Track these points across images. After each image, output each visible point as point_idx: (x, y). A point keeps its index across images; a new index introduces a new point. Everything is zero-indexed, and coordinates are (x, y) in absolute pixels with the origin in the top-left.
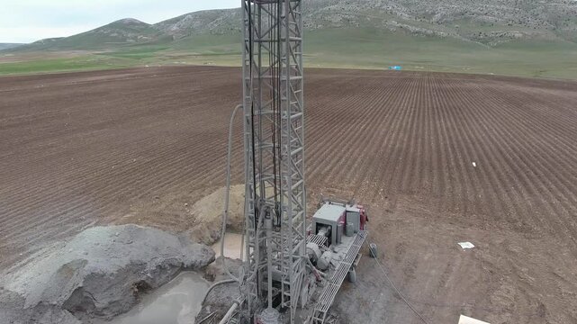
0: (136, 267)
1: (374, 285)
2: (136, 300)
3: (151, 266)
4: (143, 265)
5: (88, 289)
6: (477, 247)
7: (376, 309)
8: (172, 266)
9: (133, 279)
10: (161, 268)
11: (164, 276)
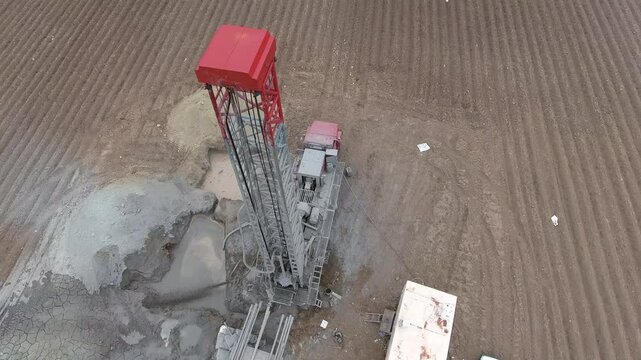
0: (156, 233)
1: (351, 210)
2: (171, 258)
3: (168, 228)
4: (161, 228)
5: (132, 268)
6: (432, 148)
7: (354, 236)
8: (183, 218)
9: (159, 245)
10: (177, 225)
11: (181, 229)
